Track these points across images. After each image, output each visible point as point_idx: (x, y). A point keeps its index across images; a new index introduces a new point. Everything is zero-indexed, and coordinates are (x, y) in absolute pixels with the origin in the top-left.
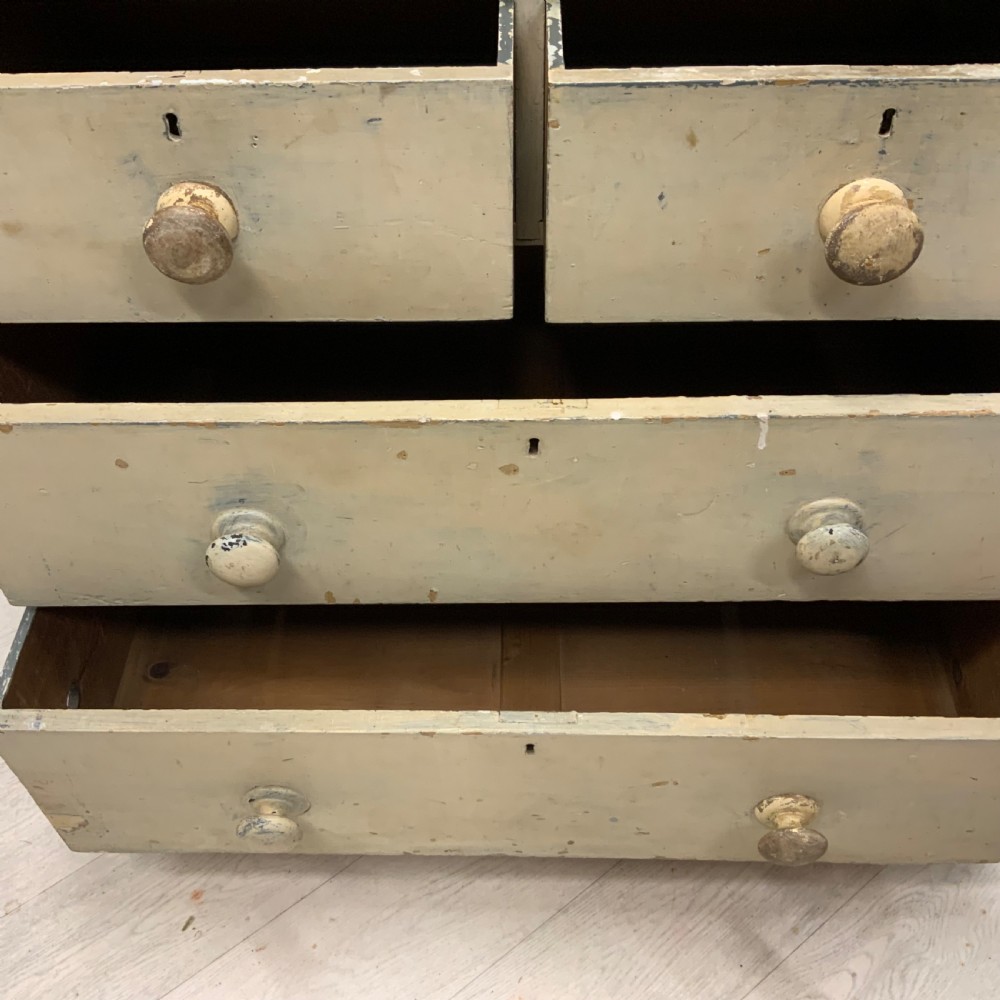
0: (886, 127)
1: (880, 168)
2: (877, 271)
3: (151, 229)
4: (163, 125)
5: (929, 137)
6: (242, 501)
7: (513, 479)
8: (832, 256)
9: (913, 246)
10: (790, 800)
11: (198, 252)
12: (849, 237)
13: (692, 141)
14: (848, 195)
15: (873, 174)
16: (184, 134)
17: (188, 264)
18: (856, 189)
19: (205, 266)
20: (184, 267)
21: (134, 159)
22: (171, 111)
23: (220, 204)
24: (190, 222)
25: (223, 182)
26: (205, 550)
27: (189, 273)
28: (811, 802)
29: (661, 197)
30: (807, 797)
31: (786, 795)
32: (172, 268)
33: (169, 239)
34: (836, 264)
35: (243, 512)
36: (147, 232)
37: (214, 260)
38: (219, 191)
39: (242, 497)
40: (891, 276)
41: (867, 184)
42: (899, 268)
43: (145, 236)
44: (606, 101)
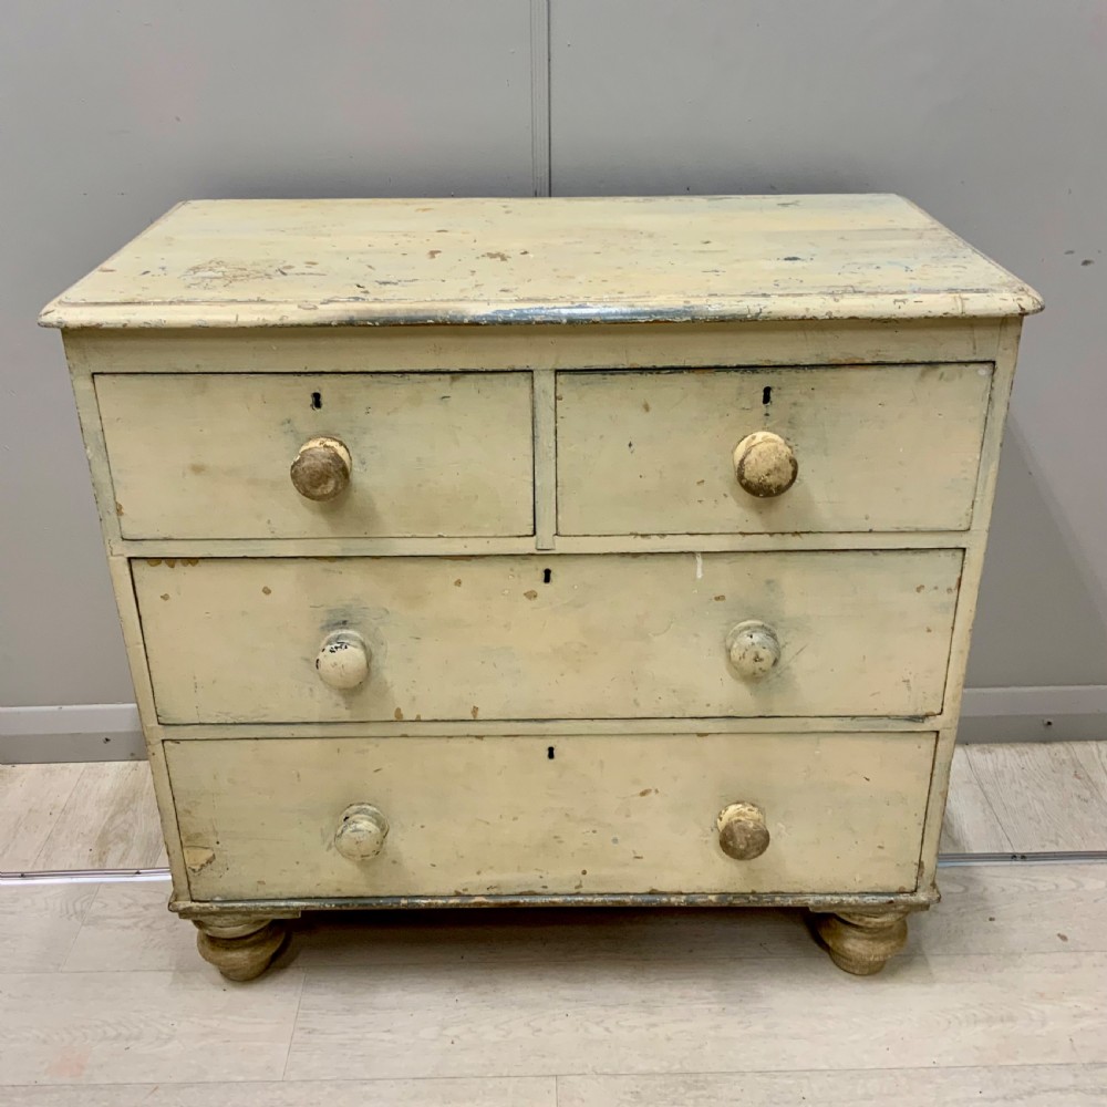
0: (766, 399)
1: (768, 425)
2: (770, 486)
3: (299, 461)
4: (310, 400)
5: (795, 404)
6: (345, 622)
7: (534, 603)
8: (741, 477)
9: (790, 469)
10: (740, 806)
11: (328, 477)
12: (749, 463)
13: (647, 408)
14: (749, 442)
15: (763, 429)
16: (324, 406)
17: (320, 484)
18: (754, 438)
19: (330, 486)
20: (316, 487)
21: (289, 422)
22: (317, 391)
23: (341, 451)
24: (324, 457)
25: (346, 438)
26: (317, 654)
27: (319, 491)
28: (756, 809)
29: (630, 445)
30: (753, 805)
31: (738, 803)
32: (308, 488)
33: (309, 468)
34: (744, 481)
35: (345, 632)
36: (295, 463)
37: (337, 483)
38: (341, 444)
39: (344, 619)
40: (781, 490)
41: (760, 435)
42: (785, 484)
43: (292, 467)
44: (592, 383)
